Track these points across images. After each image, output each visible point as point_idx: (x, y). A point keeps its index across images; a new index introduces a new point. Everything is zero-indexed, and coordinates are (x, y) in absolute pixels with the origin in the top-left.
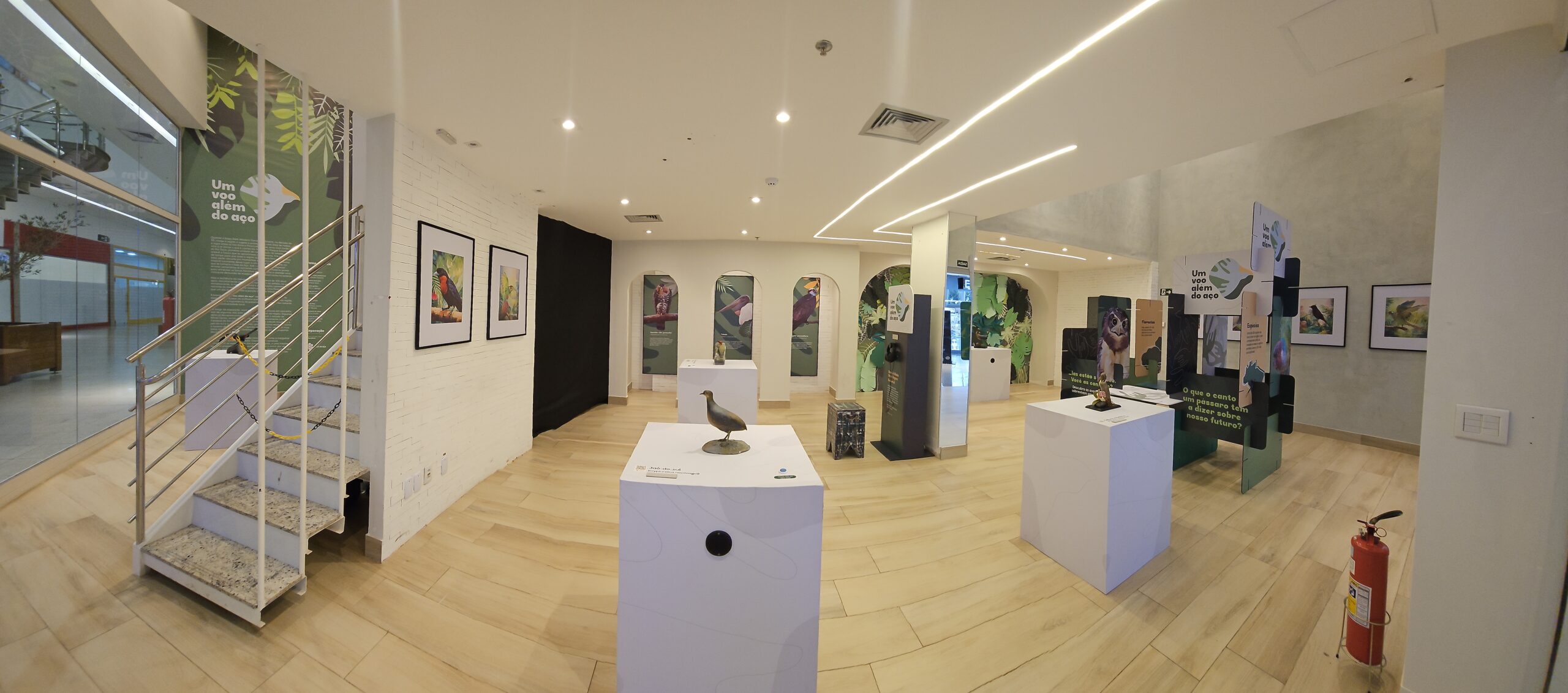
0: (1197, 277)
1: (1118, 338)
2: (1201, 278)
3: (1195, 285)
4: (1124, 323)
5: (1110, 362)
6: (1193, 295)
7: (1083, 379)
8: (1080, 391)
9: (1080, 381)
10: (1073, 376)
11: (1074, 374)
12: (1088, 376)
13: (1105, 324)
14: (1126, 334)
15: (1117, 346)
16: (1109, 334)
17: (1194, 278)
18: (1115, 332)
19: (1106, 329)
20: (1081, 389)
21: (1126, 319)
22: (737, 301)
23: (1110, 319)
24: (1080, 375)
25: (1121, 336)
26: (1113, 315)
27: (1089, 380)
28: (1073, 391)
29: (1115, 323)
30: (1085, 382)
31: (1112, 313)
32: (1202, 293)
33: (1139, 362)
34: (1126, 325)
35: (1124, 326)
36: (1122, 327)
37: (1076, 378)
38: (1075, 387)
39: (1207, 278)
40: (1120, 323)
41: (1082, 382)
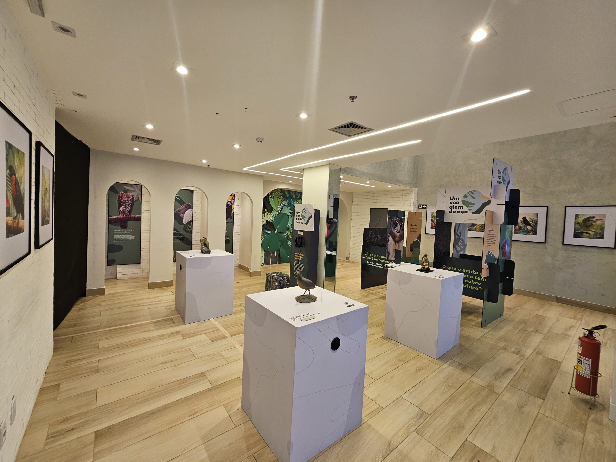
0: (453, 201)
1: (398, 235)
2: (456, 201)
3: (452, 205)
4: (401, 225)
5: (393, 248)
6: (450, 211)
7: (374, 258)
8: (372, 264)
9: (372, 259)
10: (368, 256)
11: (368, 254)
12: (378, 256)
13: (391, 226)
14: (402, 232)
15: (397, 239)
16: (393, 232)
17: (451, 201)
18: (396, 231)
19: (392, 229)
20: (372, 263)
21: (402, 223)
22: (183, 207)
23: (394, 223)
24: (372, 255)
25: (399, 234)
26: (395, 221)
27: (378, 258)
28: (367, 264)
29: (396, 226)
30: (375, 259)
31: (395, 220)
32: (457, 210)
33: (408, 249)
34: (402, 227)
35: (401, 228)
36: (400, 228)
37: (369, 256)
38: (369, 262)
39: (460, 201)
40: (399, 226)
41: (374, 259)
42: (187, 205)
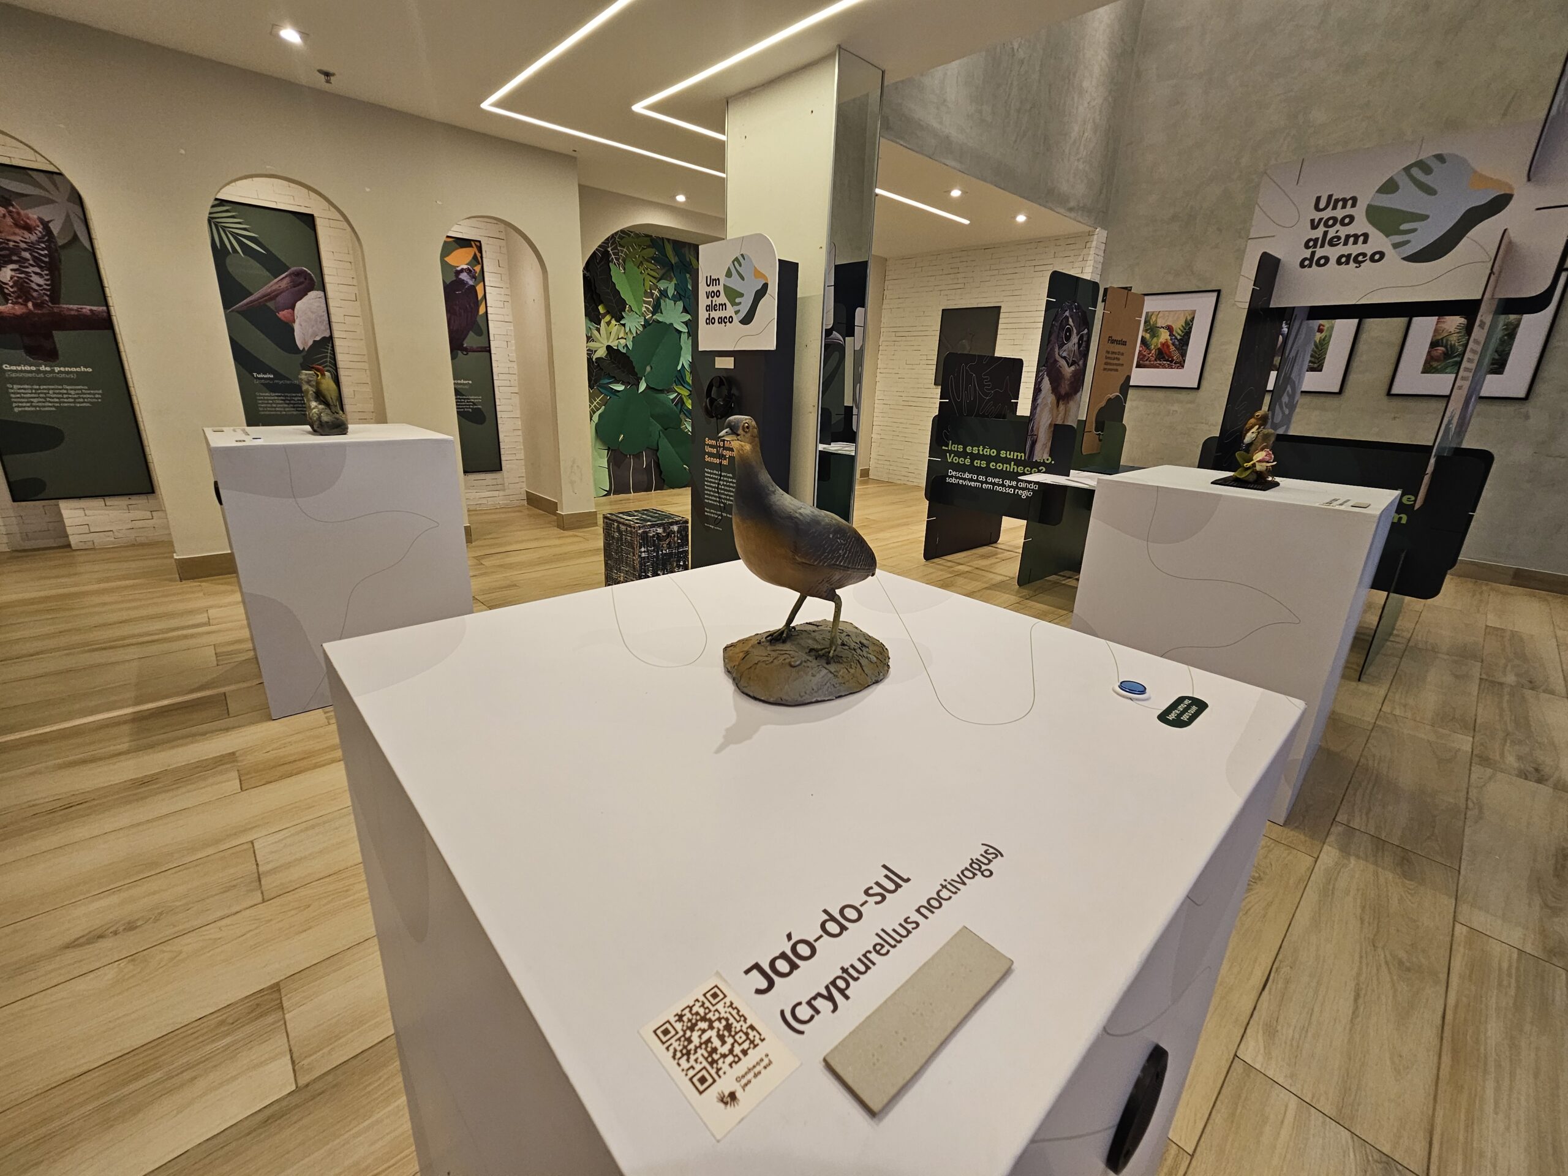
0: (1328, 213)
1: (1068, 371)
2: (1339, 213)
3: (1318, 233)
4: (1082, 337)
5: (1049, 422)
6: (1305, 259)
7: (973, 457)
8: (965, 479)
9: (968, 462)
10: (951, 452)
11: (954, 447)
12: (987, 451)
13: (1053, 338)
14: (1081, 363)
15: (1065, 388)
16: (1056, 361)
17: (1317, 216)
18: (1064, 358)
19: (1053, 349)
20: (967, 475)
21: (1086, 331)
22: (281, 282)
23: (1061, 328)
24: (969, 449)
25: (1072, 368)
26: (1067, 318)
27: (989, 459)
28: (948, 480)
29: (1068, 339)
30: (977, 463)
31: (1067, 313)
32: (1333, 253)
33: (1091, 426)
34: (1084, 344)
35: (1080, 345)
36: (1076, 346)
37: (957, 454)
38: (954, 473)
39: (1360, 212)
40: (1075, 339)
41: (972, 462)
42: (298, 274)
